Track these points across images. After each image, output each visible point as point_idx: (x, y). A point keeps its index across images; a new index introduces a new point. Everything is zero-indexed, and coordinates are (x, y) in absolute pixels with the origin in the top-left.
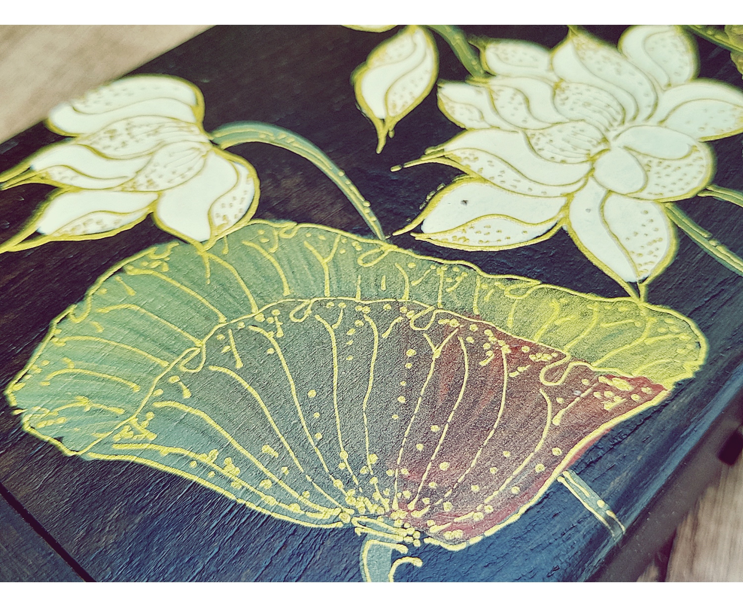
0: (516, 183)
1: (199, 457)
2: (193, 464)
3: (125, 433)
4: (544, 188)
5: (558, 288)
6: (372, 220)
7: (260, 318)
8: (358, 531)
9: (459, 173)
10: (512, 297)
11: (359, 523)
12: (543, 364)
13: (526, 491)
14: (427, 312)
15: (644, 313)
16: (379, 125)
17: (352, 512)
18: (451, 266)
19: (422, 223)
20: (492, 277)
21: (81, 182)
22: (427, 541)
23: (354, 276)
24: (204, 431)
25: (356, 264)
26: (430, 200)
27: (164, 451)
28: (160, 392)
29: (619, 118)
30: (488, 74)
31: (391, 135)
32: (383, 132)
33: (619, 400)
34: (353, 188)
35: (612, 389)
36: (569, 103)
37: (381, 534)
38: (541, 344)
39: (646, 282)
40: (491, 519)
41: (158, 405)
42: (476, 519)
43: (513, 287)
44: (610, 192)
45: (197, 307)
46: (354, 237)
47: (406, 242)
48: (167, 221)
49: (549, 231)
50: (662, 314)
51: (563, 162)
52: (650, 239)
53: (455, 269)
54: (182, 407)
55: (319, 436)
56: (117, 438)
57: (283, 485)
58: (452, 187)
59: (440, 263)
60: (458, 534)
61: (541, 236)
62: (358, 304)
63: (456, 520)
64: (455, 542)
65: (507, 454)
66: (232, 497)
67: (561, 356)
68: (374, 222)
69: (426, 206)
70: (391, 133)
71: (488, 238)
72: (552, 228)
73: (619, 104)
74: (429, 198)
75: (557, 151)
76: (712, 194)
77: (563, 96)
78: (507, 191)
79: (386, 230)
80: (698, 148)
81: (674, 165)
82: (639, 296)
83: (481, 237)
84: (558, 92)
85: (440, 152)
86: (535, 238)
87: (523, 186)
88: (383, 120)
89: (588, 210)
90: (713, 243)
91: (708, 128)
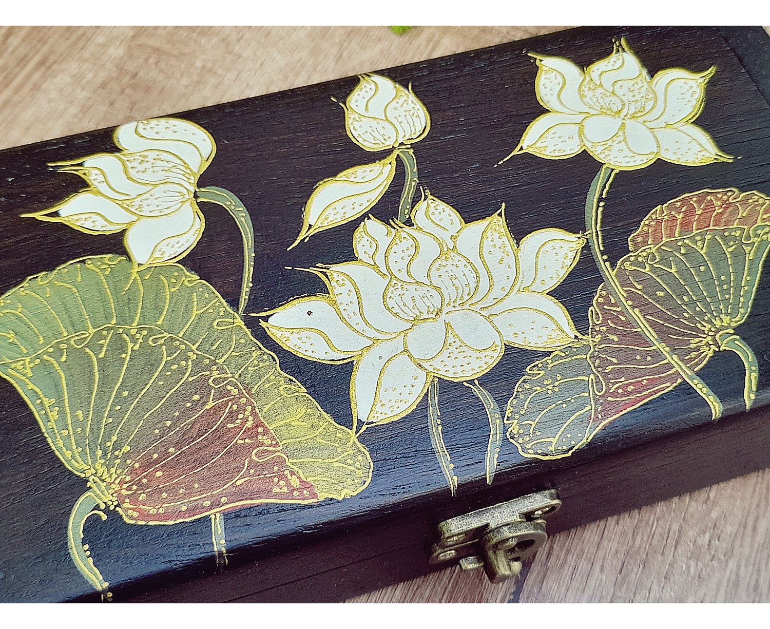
0: (352, 315)
1: (44, 399)
2: (39, 401)
3: (19, 365)
4: (366, 328)
5: (314, 400)
6: (244, 297)
7: (133, 332)
8: (89, 484)
9: (325, 290)
10: (282, 392)
11: (93, 480)
12: (263, 444)
14: (227, 376)
17: (94, 472)
18: (264, 353)
19: (272, 315)
20: (282, 372)
22: (117, 509)
23: (204, 331)
24: (57, 385)
25: (211, 324)
26: (291, 300)
27: (31, 386)
28: (51, 350)
29: (466, 298)
30: (409, 223)
31: (306, 240)
32: (303, 235)
33: (285, 490)
34: (252, 269)
35: (287, 481)
36: (442, 271)
37: (98, 492)
38: (272, 431)
39: (370, 426)
40: (158, 516)
41: (45, 357)
42: (151, 512)
43: (288, 386)
44: (406, 350)
45: (106, 307)
46: (225, 304)
47: (252, 324)
49: (344, 359)
50: (360, 451)
51: (396, 315)
52: (400, 398)
53: (265, 357)
54: (56, 365)
55: (111, 420)
56: (13, 366)
57: (72, 438)
58: (313, 298)
59: (260, 348)
60: (136, 514)
61: (336, 361)
62: (192, 351)
63: (141, 506)
64: (131, 518)
65: (196, 486)
66: (44, 430)
67: (277, 445)
68: (245, 299)
69: (285, 304)
70: (308, 238)
71: (302, 345)
72: (347, 359)
73: (476, 288)
74: (291, 298)
75: (401, 304)
76: (472, 387)
77: (444, 263)
78: (342, 318)
79: (248, 309)
80: (499, 349)
81: (469, 352)
82: (356, 433)
83: (299, 343)
84: (443, 258)
85: (325, 268)
86: (331, 360)
87: (355, 320)
88: (310, 226)
89: (381, 358)
90: (439, 422)
91: (521, 336)
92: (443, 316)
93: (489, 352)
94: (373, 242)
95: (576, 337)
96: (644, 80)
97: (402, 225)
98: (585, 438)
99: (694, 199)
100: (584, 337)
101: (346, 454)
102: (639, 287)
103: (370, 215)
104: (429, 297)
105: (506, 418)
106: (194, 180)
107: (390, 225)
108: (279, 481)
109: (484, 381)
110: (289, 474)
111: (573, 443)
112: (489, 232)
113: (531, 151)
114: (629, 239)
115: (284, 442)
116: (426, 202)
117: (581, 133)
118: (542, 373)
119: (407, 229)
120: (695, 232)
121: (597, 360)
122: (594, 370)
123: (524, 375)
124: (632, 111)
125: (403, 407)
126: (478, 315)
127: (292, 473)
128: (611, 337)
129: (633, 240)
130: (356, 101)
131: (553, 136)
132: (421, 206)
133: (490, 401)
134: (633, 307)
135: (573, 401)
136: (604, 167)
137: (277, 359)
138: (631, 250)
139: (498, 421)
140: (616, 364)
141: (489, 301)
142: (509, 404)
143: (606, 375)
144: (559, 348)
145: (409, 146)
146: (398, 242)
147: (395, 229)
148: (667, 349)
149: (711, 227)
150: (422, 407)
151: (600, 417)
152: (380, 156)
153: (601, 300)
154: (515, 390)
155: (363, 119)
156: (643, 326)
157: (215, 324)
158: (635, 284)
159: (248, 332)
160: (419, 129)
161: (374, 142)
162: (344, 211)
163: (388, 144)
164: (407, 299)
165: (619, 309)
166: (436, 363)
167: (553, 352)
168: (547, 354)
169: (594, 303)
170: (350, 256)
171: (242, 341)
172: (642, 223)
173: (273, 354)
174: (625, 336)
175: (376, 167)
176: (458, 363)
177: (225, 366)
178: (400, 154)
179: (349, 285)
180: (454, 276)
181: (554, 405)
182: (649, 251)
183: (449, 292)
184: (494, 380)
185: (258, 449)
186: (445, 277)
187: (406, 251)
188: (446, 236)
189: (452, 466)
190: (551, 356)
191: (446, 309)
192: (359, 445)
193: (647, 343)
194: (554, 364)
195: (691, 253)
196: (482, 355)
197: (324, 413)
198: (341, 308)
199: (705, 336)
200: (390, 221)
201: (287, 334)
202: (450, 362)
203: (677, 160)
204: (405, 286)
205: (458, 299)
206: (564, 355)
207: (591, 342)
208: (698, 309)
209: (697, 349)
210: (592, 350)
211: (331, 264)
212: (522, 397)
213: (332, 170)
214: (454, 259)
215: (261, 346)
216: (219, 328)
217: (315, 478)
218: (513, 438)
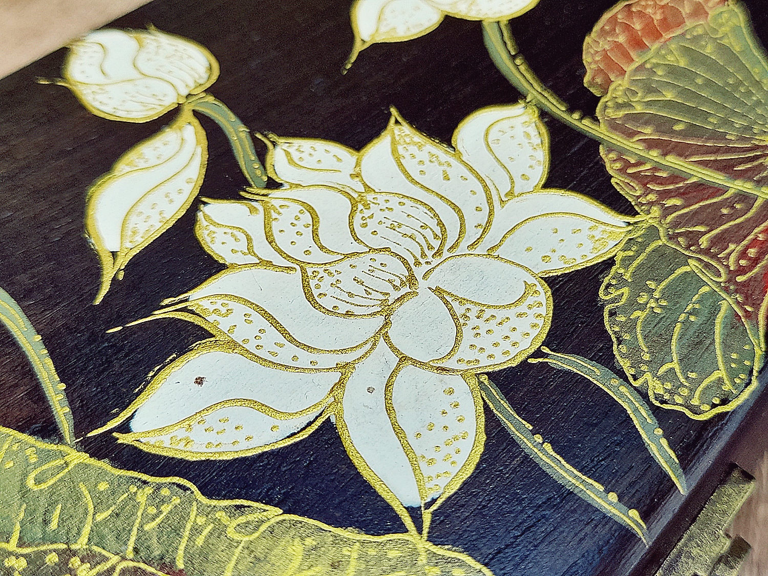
0: (276, 349)
4: (314, 357)
5: (306, 519)
6: (62, 413)
9: (202, 334)
10: (237, 537)
14: (109, 565)
15: (423, 559)
16: (107, 261)
18: (159, 487)
19: (132, 417)
20: (214, 502)
23: (16, 507)
25: (23, 485)
26: (153, 377)
29: (436, 244)
30: (273, 184)
31: (121, 277)
32: (110, 272)
34: (49, 362)
36: (372, 224)
39: (434, 507)
43: (242, 520)
44: (404, 359)
46: (31, 440)
47: (103, 448)
49: (309, 424)
50: (449, 561)
51: (348, 314)
52: (449, 434)
53: (165, 492)
58: (190, 356)
59: (145, 482)
61: (298, 432)
62: (11, 554)
68: (65, 415)
69: (145, 387)
70: (122, 273)
71: (221, 438)
72: (314, 421)
73: (440, 223)
74: (151, 374)
75: (345, 297)
76: (546, 360)
77: (367, 213)
78: (262, 362)
79: (80, 428)
80: (539, 288)
81: (501, 314)
82: (420, 530)
83: (212, 437)
84: (360, 207)
85: (181, 302)
86: (288, 437)
87: (287, 353)
88: (114, 254)
89: (371, 390)
90: (539, 439)
91: (555, 257)
92: (422, 285)
93: (530, 300)
94: (236, 233)
95: (628, 223)
97: (266, 192)
98: (756, 348)
99: (620, 17)
100: (637, 220)
102: (649, 130)
103: (204, 199)
104: (380, 267)
105: (631, 380)
109: (555, 341)
111: (746, 364)
112: (400, 149)
113: (378, 39)
114: (586, 85)
116: (278, 149)
118: (626, 291)
119: (276, 193)
120: (652, 49)
121: (680, 239)
122: (686, 253)
123: (603, 306)
125: (466, 446)
126: (473, 258)
128: (670, 203)
129: (592, 85)
131: (393, 15)
132: (275, 157)
133: (589, 367)
134: (662, 156)
135: (697, 306)
136: (485, 24)
137: (189, 484)
138: (599, 96)
139: (623, 389)
140: (706, 233)
141: (472, 234)
142: (617, 356)
143: (706, 252)
144: (620, 247)
145: (203, 94)
146: (275, 216)
147: (257, 200)
148: (748, 185)
149: (665, 37)
150: (493, 426)
151: (749, 309)
152: (169, 118)
153: (618, 165)
154: (610, 332)
155: (107, 88)
156: (695, 173)
157: (30, 482)
158: (639, 130)
159: (104, 465)
160: (204, 71)
161: (144, 108)
162: (158, 210)
163: (168, 103)
164: (348, 285)
165: (648, 166)
167: (614, 256)
168: (610, 263)
169: (611, 172)
170: (211, 267)
171: (103, 486)
173: (176, 480)
174: (684, 194)
175: (168, 136)
176: (497, 337)
177: (95, 548)
178: (196, 108)
179: (240, 309)
180: (396, 224)
181: (680, 324)
182: (621, 88)
183: (405, 248)
184: (568, 334)
186: (381, 229)
187: (296, 222)
188: (343, 179)
189: (613, 497)
190: (618, 263)
191: (419, 272)
193: (719, 190)
194: (630, 271)
196: (522, 308)
197: (339, 531)
198: (250, 347)
200: (242, 193)
201: (181, 433)
202: (485, 341)
204: (332, 269)
205: (426, 251)
206: (631, 253)
207: (651, 221)
210: (661, 229)
211: (186, 292)
212: (627, 337)
213: (102, 167)
214: (378, 202)
215: (145, 477)
216: (43, 486)
218: (664, 402)
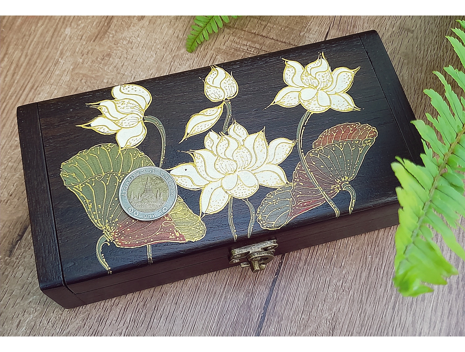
0: (202, 171)
1: (87, 200)
2: (85, 201)
3: (77, 187)
4: (207, 176)
5: (186, 204)
7: (119, 175)
8: (103, 232)
9: (192, 161)
11: (105, 231)
12: (166, 220)
13: (140, 244)
15: (198, 221)
16: (186, 134)
17: (105, 228)
19: (171, 170)
21: (107, 115)
22: (114, 242)
24: (92, 195)
27: (82, 195)
28: (89, 181)
29: (246, 166)
30: (227, 134)
32: (185, 138)
33: (174, 237)
35: (175, 234)
36: (238, 154)
37: (107, 235)
38: (170, 215)
39: (206, 215)
40: (127, 245)
41: (87, 184)
42: (126, 243)
44: (221, 186)
45: (109, 164)
46: (154, 165)
48: (118, 138)
49: (198, 189)
50: (202, 224)
51: (219, 171)
52: (218, 204)
54: (91, 187)
55: (111, 209)
56: (75, 187)
57: (97, 215)
58: (187, 164)
60: (120, 244)
61: (195, 189)
63: (122, 241)
64: (118, 245)
65: (142, 234)
66: (87, 212)
67: (171, 220)
68: (162, 163)
69: (177, 166)
70: (187, 139)
71: (182, 183)
73: (251, 162)
74: (179, 164)
75: (221, 168)
76: (246, 201)
77: (239, 151)
78: (198, 172)
80: (257, 186)
81: (245, 188)
82: (201, 217)
83: (181, 181)
84: (239, 149)
85: (193, 152)
86: (193, 189)
87: (203, 173)
88: (188, 134)
89: (212, 189)
90: (232, 214)
91: (266, 182)
92: (237, 173)
93: (253, 188)
94: (212, 141)
95: (287, 183)
96: (329, 72)
97: (224, 134)
98: (286, 222)
99: (342, 127)
100: (290, 183)
101: (196, 225)
102: (314, 164)
103: (212, 130)
104: (232, 165)
105: (257, 214)
106: (143, 113)
107: (219, 134)
108: (172, 234)
109: (250, 199)
110: (176, 231)
111: (281, 224)
112: (258, 139)
113: (278, 103)
114: (313, 143)
115: (174, 219)
116: (234, 125)
117: (299, 96)
118: (272, 197)
119: (226, 136)
120: (340, 141)
121: (294, 193)
122: (292, 196)
123: (265, 197)
124: (322, 87)
125: (219, 208)
126: (250, 173)
127: (177, 231)
128: (300, 183)
129: (314, 144)
130: (209, 78)
131: (288, 97)
132: (232, 126)
133: (252, 207)
134: (311, 172)
135: (283, 208)
136: (307, 111)
138: (313, 148)
139: (254, 215)
140: (301, 194)
141: (255, 167)
142: (258, 208)
144: (280, 187)
145: (229, 100)
146: (222, 142)
147: (221, 136)
148: (322, 189)
149: (347, 139)
150: (226, 208)
151: (292, 215)
152: (217, 104)
153: (298, 168)
154: (262, 203)
155: (211, 87)
156: (314, 180)
158: (313, 162)
160: (234, 92)
161: (215, 98)
162: (201, 128)
163: (221, 99)
164: (223, 165)
165: (305, 172)
166: (232, 191)
168: (275, 189)
169: (296, 169)
170: (203, 147)
172: (319, 137)
174: (306, 183)
175: (215, 109)
176: (241, 192)
178: (225, 104)
179: (201, 159)
180: (243, 157)
181: (276, 209)
182: (320, 148)
183: (240, 163)
184: (254, 199)
185: (164, 222)
186: (239, 157)
187: (224, 145)
188: (241, 139)
189: (235, 231)
190: (277, 190)
191: (238, 170)
192: (202, 221)
193: (314, 186)
194: (277, 193)
195: (337, 149)
196: (250, 189)
197: (190, 209)
198: (198, 168)
199: (337, 184)
200: (219, 132)
201: (177, 178)
202: (238, 191)
203: (338, 109)
204: (223, 160)
205: (243, 166)
206: (281, 190)
207: (292, 185)
208: (336, 173)
209: (334, 189)
210: (292, 188)
211: (195, 150)
212: (264, 206)
213: (197, 111)
214: (243, 149)
217: (185, 233)
218: (259, 221)
